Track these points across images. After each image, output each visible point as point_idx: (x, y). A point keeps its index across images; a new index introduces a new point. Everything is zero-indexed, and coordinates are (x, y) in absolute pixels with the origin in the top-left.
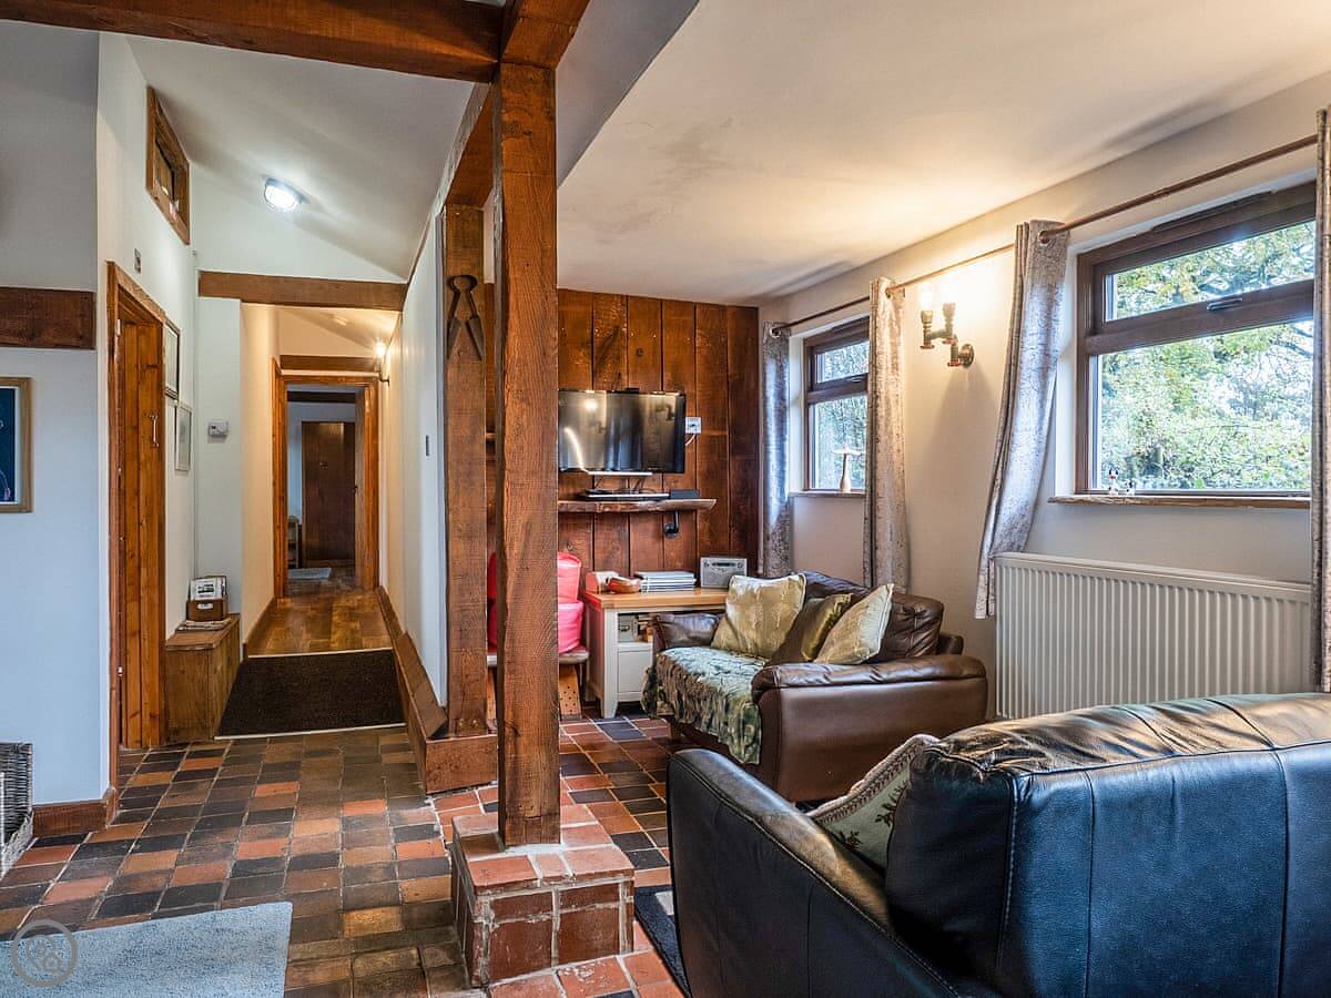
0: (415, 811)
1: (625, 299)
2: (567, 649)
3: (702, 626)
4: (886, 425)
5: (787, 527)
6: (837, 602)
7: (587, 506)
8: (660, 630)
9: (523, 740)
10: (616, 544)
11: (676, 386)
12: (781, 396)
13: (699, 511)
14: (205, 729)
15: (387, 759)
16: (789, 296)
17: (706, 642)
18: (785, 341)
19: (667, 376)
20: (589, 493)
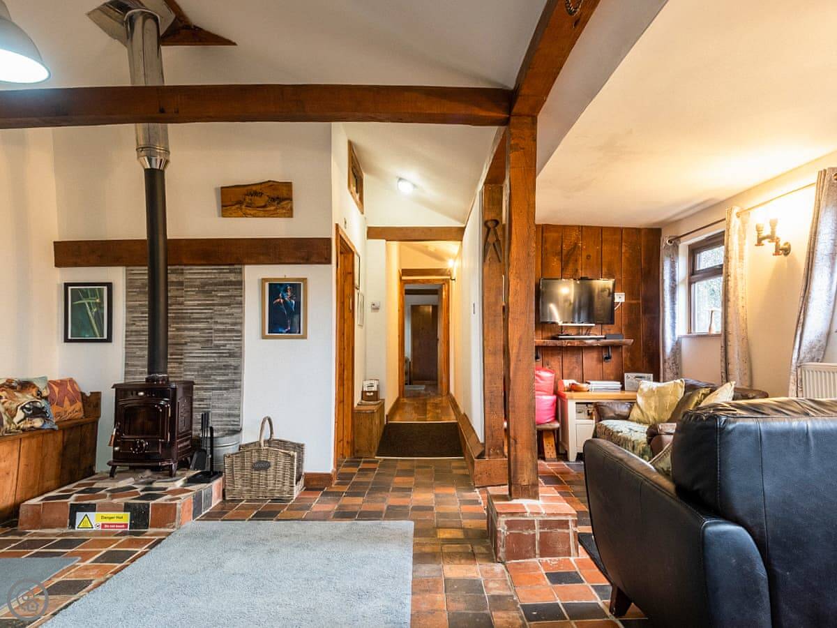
0: (469, 494)
1: (581, 228)
2: (548, 421)
3: (624, 409)
4: (734, 292)
5: (678, 356)
6: (701, 392)
7: (558, 343)
8: (598, 411)
9: (519, 446)
10: (575, 365)
11: (610, 275)
12: (673, 279)
13: (624, 347)
14: (371, 452)
15: (455, 471)
16: (680, 220)
17: (626, 418)
18: (676, 247)
19: (605, 270)
20: (559, 335)
